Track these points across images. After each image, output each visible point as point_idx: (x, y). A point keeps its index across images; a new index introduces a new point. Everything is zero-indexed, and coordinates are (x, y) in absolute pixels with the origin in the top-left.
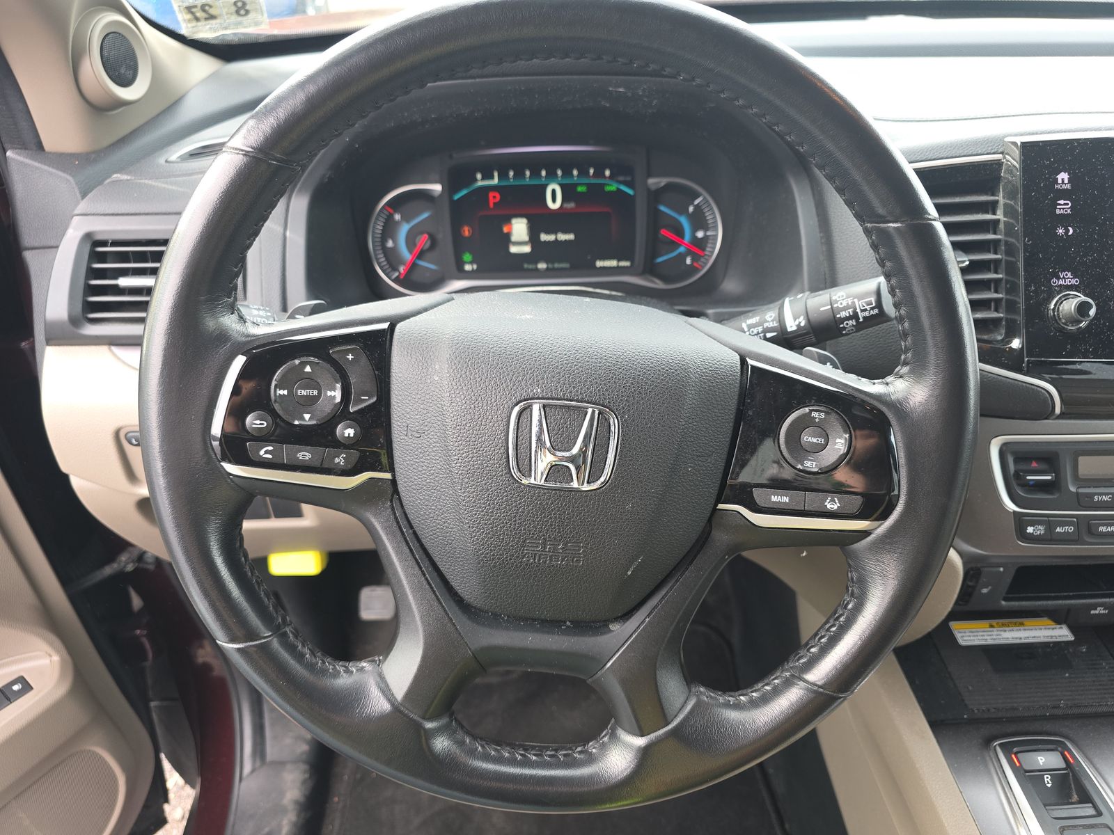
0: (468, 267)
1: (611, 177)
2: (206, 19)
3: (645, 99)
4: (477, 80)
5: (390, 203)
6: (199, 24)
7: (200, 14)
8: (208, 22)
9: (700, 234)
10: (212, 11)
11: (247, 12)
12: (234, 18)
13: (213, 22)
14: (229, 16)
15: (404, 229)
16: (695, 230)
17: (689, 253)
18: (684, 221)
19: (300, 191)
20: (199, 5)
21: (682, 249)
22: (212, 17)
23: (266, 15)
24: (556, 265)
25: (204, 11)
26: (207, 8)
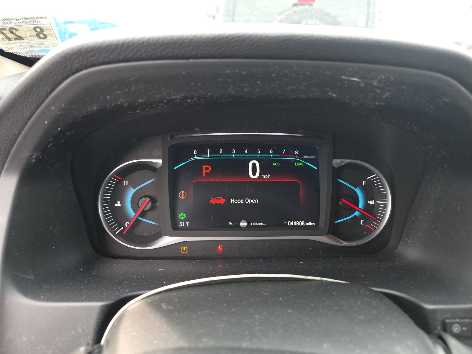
0: (181, 224)
1: (299, 156)
2: (15, 39)
3: (378, 91)
4: (191, 61)
5: (119, 173)
6: (11, 42)
7: (10, 35)
8: (17, 41)
9: (371, 202)
10: (19, 34)
11: (45, 37)
12: (36, 40)
13: (21, 41)
14: (32, 38)
15: (131, 192)
16: (367, 199)
17: (362, 216)
18: (358, 191)
19: (8, 170)
20: (7, 28)
21: (357, 213)
22: (19, 38)
23: (59, 39)
24: (255, 224)
25: (12, 33)
26: (14, 31)
